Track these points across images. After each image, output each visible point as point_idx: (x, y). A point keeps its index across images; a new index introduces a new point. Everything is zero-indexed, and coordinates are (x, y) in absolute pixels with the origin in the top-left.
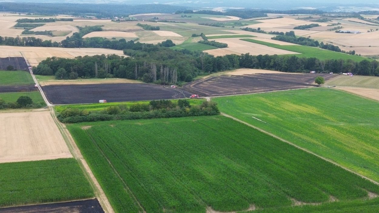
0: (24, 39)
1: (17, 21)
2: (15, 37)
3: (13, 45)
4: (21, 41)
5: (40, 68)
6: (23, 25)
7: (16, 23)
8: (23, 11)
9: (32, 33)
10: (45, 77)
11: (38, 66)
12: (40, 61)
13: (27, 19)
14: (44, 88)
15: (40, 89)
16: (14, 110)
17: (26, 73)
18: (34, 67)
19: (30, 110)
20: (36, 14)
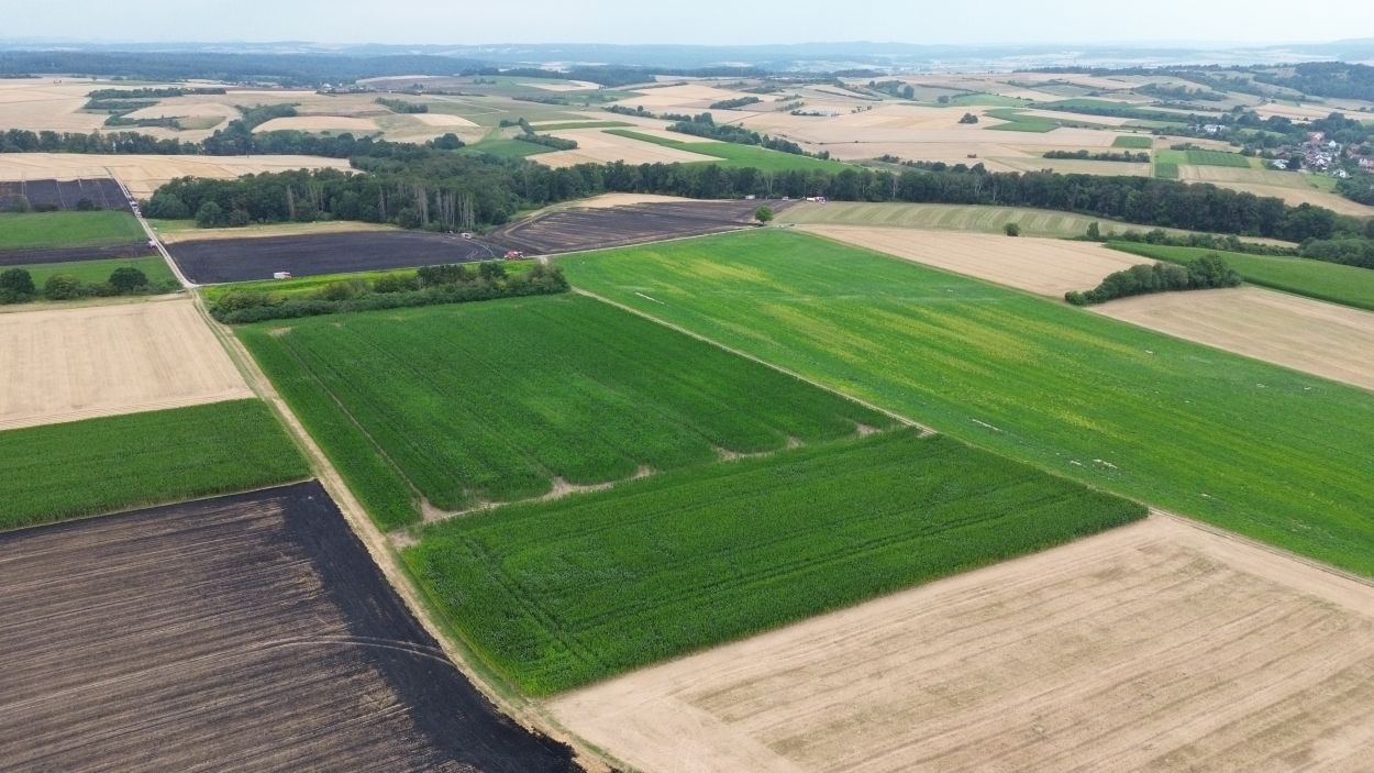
0: (112, 137)
1: (90, 95)
2: (89, 133)
3: (85, 151)
4: (105, 142)
5: (158, 203)
6: (106, 103)
7: (87, 101)
8: (104, 72)
9: (130, 122)
10: (170, 222)
11: (152, 199)
12: (157, 188)
13: (113, 90)
14: (173, 249)
15: (162, 250)
16: (106, 300)
17: (126, 215)
18: (141, 201)
19: (144, 298)
20: (134, 79)
